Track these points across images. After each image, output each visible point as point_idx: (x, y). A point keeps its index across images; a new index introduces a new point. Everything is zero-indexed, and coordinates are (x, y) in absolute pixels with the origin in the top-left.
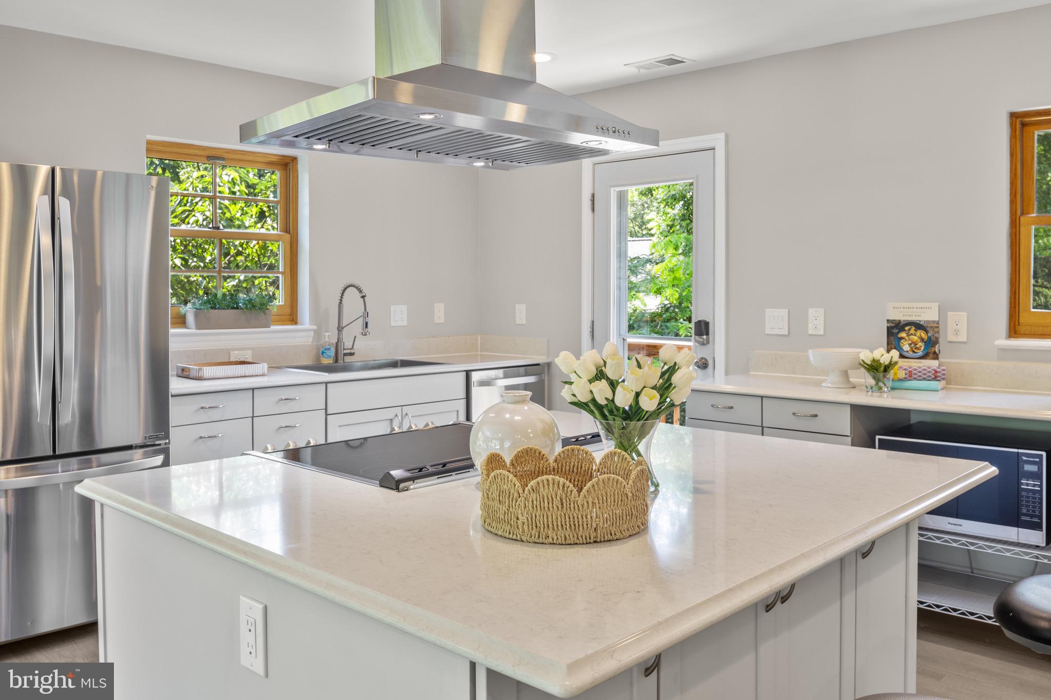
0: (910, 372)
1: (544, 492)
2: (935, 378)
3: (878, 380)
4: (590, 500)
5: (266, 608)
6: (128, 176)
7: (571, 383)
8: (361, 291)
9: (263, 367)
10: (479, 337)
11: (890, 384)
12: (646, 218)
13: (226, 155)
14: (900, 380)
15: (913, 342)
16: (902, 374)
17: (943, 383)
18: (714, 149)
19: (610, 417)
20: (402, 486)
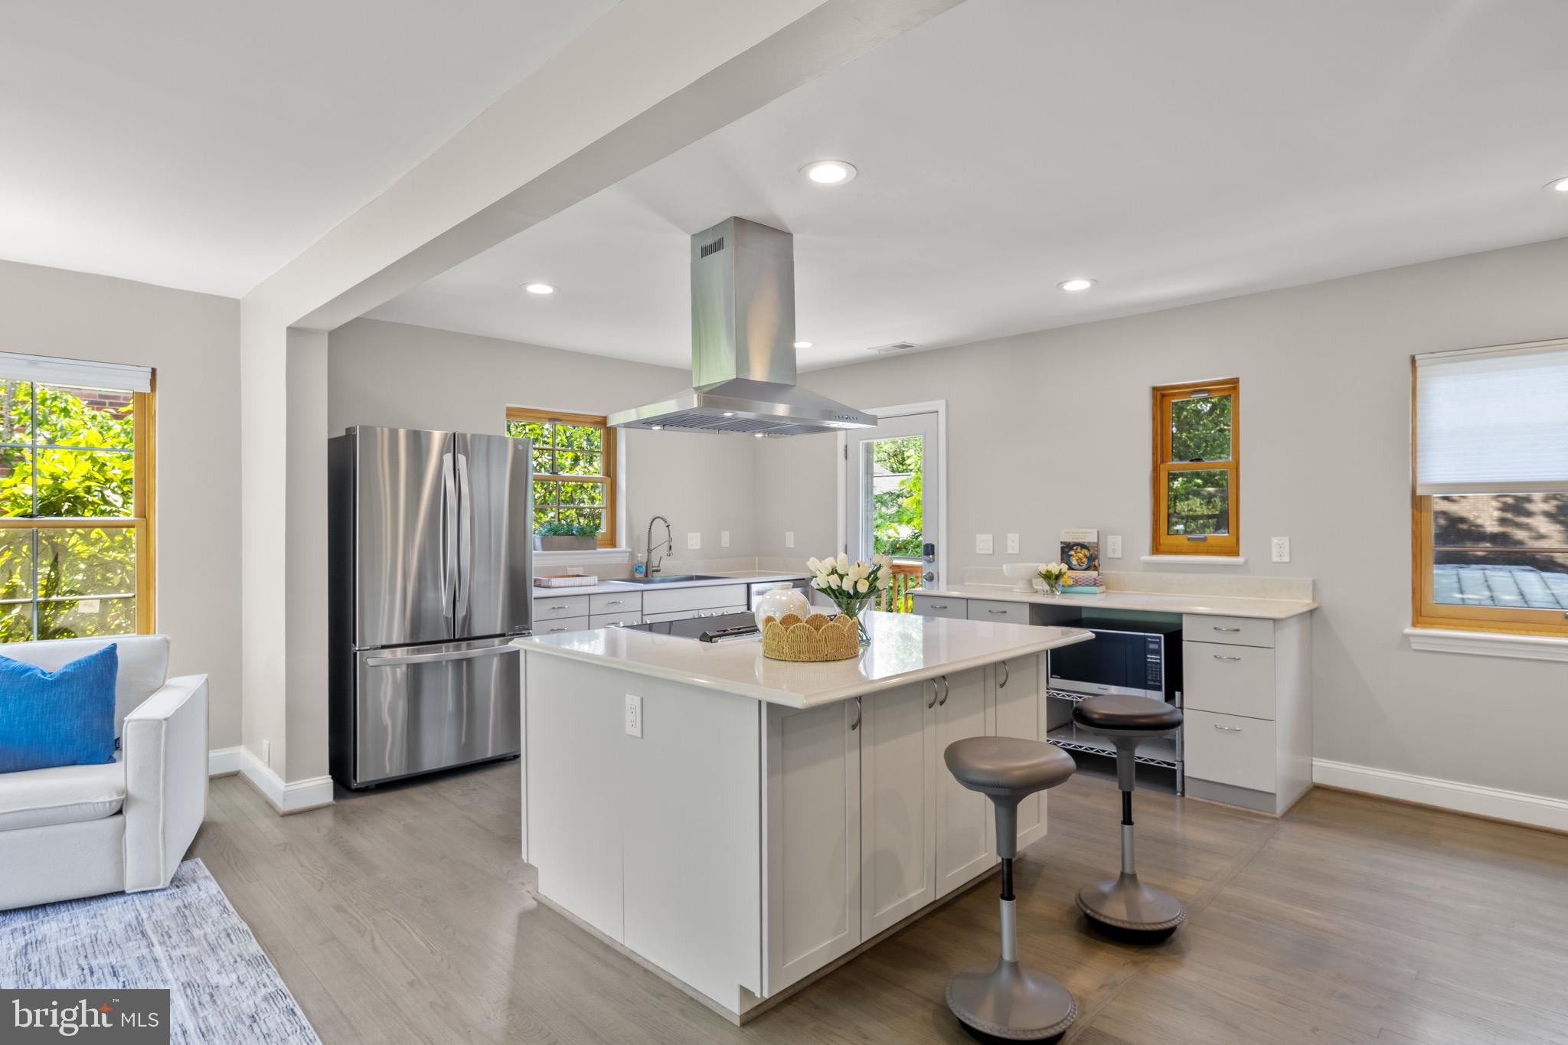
0: (1077, 580)
1: (797, 632)
2: (1095, 585)
3: (1051, 586)
4: (824, 637)
5: (642, 699)
6: (489, 438)
7: (816, 577)
8: (666, 522)
9: (594, 579)
10: (757, 559)
11: (1060, 588)
12: (906, 454)
13: (562, 418)
14: (1069, 586)
15: (1079, 558)
16: (1070, 582)
17: (1103, 588)
18: (937, 412)
19: (840, 597)
20: (714, 639)
